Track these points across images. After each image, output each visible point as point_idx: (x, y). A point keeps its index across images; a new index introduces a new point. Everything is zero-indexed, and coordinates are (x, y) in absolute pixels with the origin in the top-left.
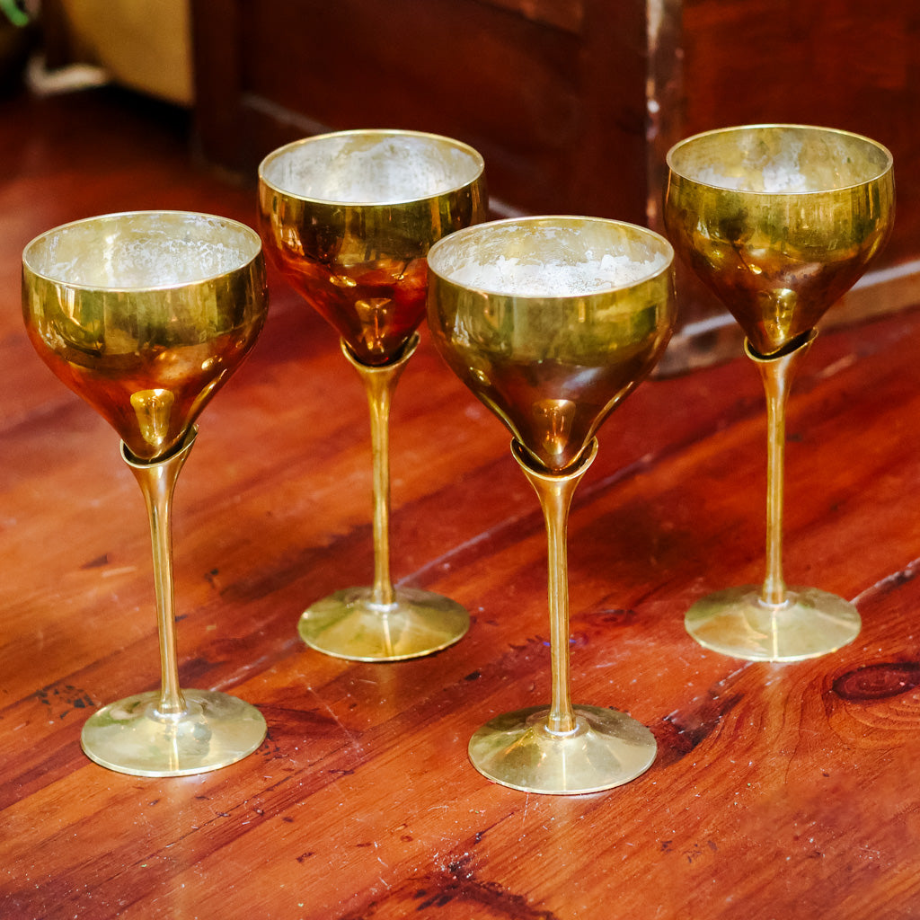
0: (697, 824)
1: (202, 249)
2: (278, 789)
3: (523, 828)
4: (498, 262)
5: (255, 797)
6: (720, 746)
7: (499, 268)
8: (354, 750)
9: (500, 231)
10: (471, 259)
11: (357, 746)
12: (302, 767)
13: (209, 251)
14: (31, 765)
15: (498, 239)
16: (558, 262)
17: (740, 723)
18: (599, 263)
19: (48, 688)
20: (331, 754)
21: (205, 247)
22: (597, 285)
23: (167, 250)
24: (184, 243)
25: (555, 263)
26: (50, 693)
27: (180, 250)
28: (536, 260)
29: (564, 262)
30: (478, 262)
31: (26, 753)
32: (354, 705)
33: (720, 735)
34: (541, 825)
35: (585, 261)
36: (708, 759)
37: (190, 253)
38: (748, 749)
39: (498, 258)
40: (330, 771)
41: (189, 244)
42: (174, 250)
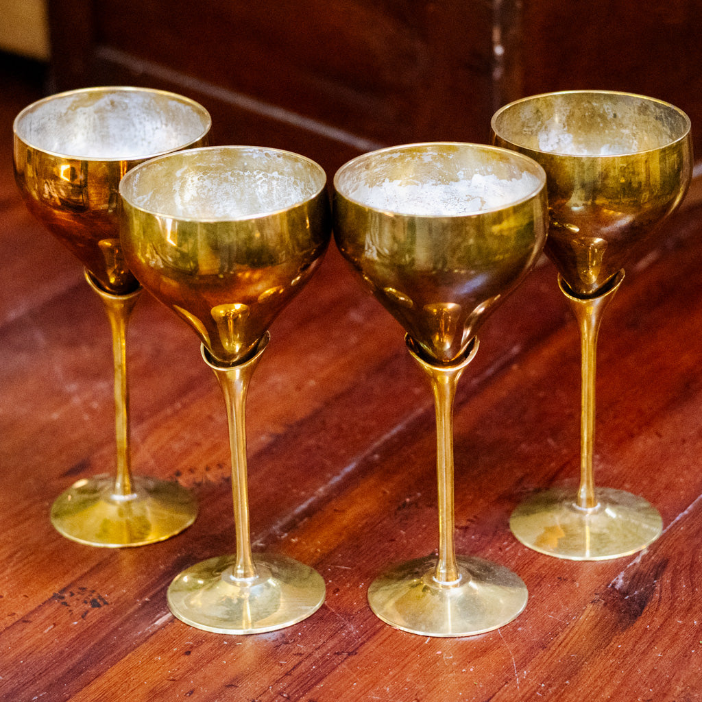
0: (669, 681)
1: (257, 177)
2: (296, 673)
3: (520, 695)
4: (384, 184)
5: (278, 682)
6: (664, 609)
7: (385, 189)
8: (350, 632)
9: (386, 158)
10: (362, 183)
11: (352, 628)
12: (310, 651)
13: (264, 179)
14: (69, 664)
15: (384, 165)
16: (434, 182)
17: (673, 586)
18: (469, 182)
19: (64, 590)
20: (331, 637)
21: (261, 175)
22: (468, 200)
23: (226, 180)
24: (241, 173)
25: (431, 183)
26: (67, 595)
27: (238, 179)
28: (415, 181)
29: (439, 182)
30: (368, 185)
31: (61, 653)
32: (338, 590)
33: (660, 598)
34: (535, 692)
35: (457, 181)
36: (658, 621)
37: (246, 181)
38: (689, 610)
39: (384, 181)
40: (335, 654)
41: (246, 174)
42: (232, 179)
